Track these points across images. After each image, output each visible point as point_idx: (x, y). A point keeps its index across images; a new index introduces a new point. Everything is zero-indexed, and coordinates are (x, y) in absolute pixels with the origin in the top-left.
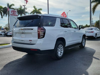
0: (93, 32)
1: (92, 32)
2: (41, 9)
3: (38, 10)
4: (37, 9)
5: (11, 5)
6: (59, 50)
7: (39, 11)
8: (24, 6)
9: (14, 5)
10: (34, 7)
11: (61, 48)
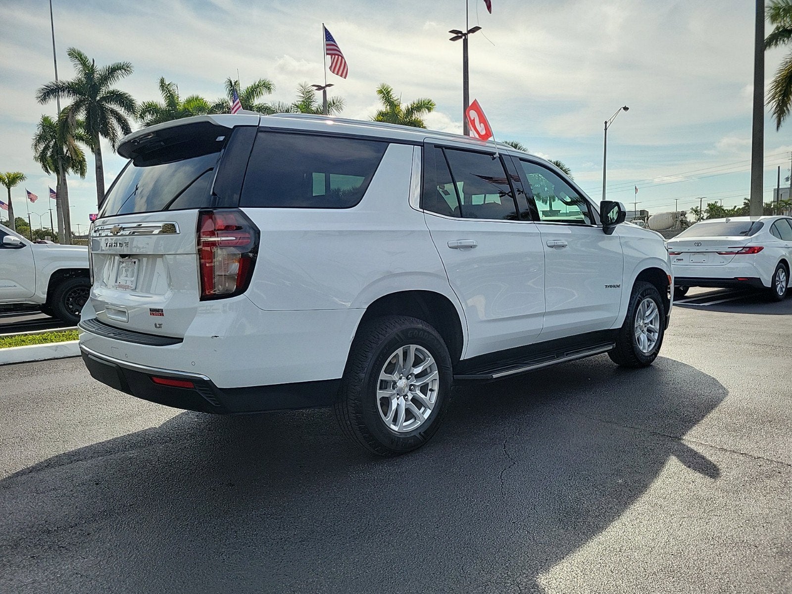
0: (760, 249)
1: (752, 250)
2: (426, 106)
3: (410, 112)
4: (403, 107)
5: (253, 91)
6: (402, 383)
7: (416, 116)
8: (320, 88)
9: (267, 86)
10: (385, 94)
11: (417, 370)
